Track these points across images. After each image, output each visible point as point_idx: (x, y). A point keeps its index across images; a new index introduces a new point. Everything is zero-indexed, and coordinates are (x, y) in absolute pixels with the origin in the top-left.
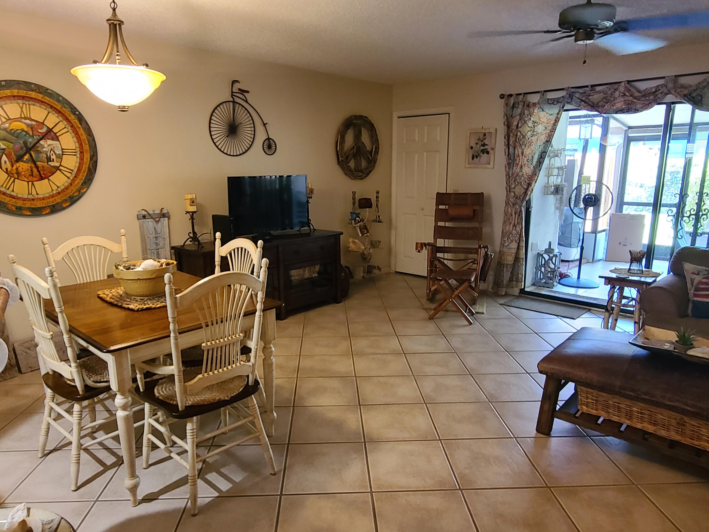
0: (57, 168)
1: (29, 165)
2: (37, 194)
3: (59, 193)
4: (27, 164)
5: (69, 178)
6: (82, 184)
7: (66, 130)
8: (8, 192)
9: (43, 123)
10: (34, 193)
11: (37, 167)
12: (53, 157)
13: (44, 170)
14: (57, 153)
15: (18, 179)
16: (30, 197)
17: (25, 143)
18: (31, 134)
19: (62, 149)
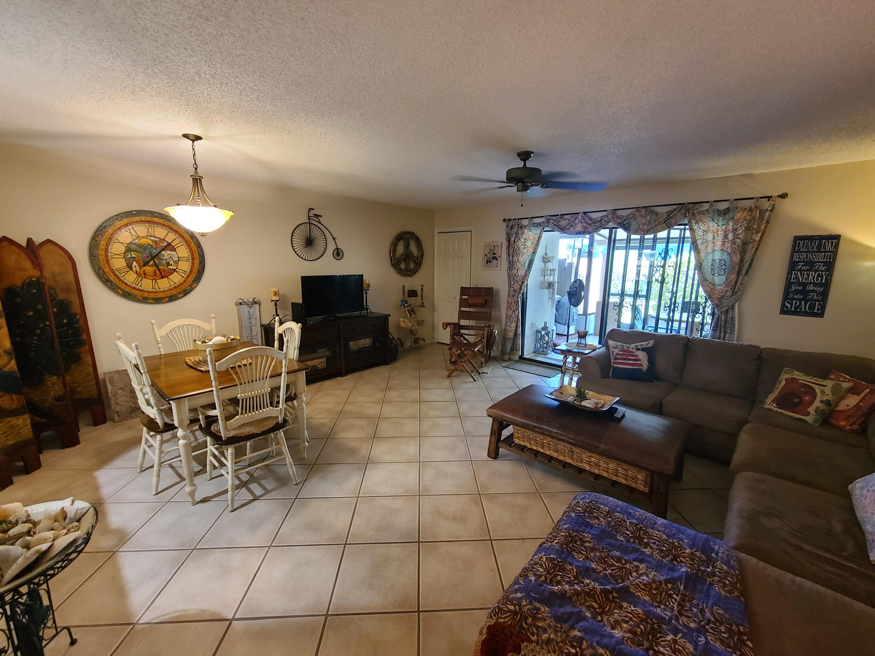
0: (175, 270)
1: (153, 268)
2: (159, 288)
3: (176, 287)
4: (152, 268)
5: (183, 277)
6: (193, 281)
7: (181, 244)
8: (137, 287)
9: (164, 239)
10: (157, 287)
11: (159, 270)
12: (172, 262)
13: (164, 272)
14: (175, 259)
15: (144, 278)
16: (154, 290)
17: (150, 253)
18: (155, 247)
19: (178, 257)
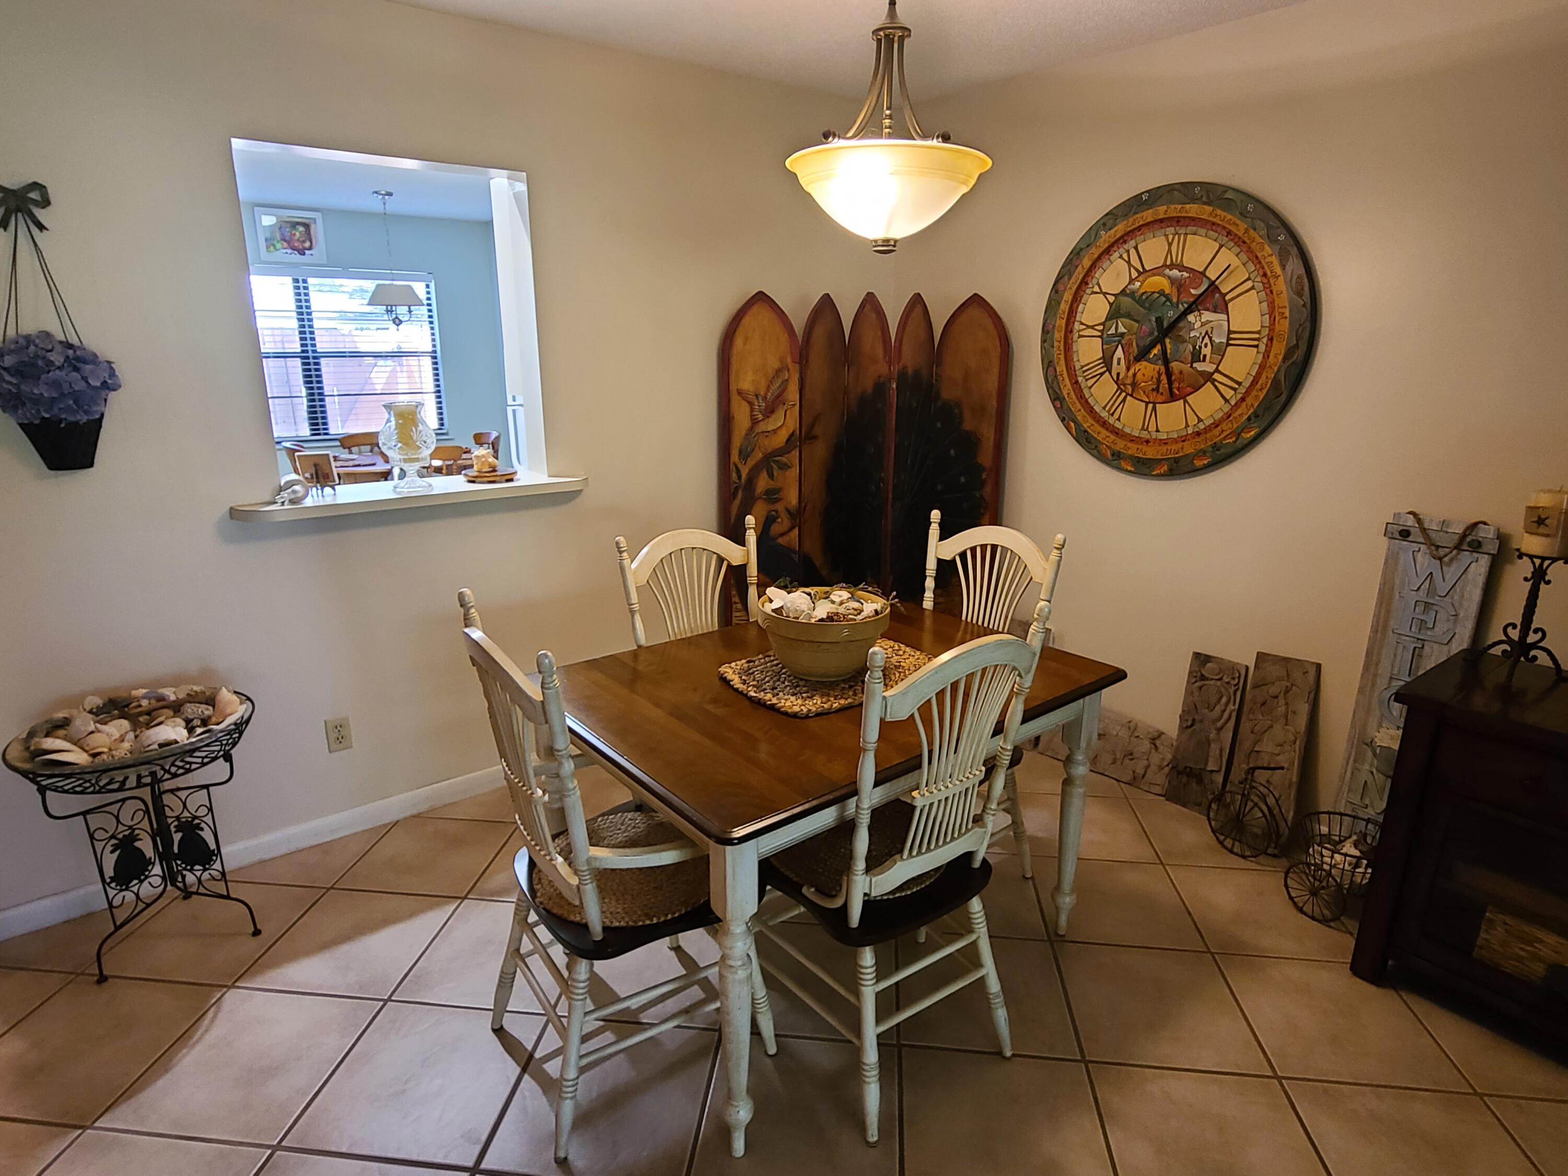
0: (1208, 377)
1: (1157, 368)
2: (1157, 431)
3: (1198, 434)
4: (1153, 366)
5: (1226, 401)
7: (1249, 284)
8: (1111, 421)
9: (1203, 273)
10: (1152, 428)
11: (1169, 374)
12: (1207, 351)
13: (1181, 381)
14: (1217, 340)
15: (1132, 396)
16: (1144, 435)
17: (1159, 320)
18: (1175, 300)
19: (1230, 332)
